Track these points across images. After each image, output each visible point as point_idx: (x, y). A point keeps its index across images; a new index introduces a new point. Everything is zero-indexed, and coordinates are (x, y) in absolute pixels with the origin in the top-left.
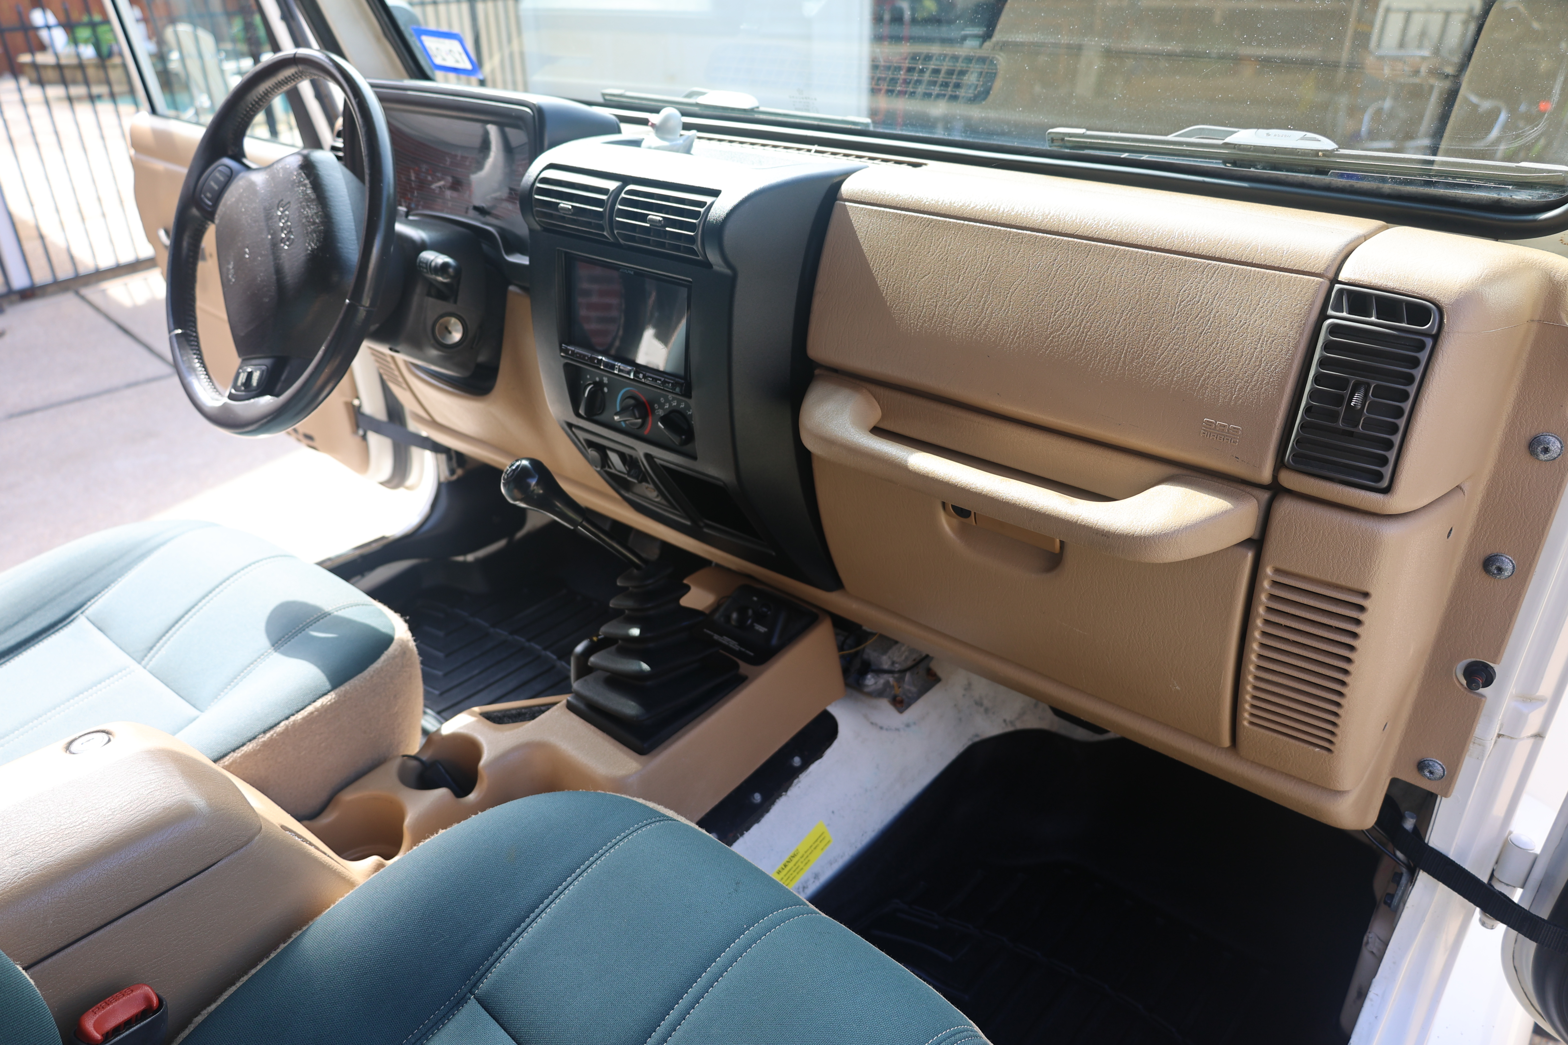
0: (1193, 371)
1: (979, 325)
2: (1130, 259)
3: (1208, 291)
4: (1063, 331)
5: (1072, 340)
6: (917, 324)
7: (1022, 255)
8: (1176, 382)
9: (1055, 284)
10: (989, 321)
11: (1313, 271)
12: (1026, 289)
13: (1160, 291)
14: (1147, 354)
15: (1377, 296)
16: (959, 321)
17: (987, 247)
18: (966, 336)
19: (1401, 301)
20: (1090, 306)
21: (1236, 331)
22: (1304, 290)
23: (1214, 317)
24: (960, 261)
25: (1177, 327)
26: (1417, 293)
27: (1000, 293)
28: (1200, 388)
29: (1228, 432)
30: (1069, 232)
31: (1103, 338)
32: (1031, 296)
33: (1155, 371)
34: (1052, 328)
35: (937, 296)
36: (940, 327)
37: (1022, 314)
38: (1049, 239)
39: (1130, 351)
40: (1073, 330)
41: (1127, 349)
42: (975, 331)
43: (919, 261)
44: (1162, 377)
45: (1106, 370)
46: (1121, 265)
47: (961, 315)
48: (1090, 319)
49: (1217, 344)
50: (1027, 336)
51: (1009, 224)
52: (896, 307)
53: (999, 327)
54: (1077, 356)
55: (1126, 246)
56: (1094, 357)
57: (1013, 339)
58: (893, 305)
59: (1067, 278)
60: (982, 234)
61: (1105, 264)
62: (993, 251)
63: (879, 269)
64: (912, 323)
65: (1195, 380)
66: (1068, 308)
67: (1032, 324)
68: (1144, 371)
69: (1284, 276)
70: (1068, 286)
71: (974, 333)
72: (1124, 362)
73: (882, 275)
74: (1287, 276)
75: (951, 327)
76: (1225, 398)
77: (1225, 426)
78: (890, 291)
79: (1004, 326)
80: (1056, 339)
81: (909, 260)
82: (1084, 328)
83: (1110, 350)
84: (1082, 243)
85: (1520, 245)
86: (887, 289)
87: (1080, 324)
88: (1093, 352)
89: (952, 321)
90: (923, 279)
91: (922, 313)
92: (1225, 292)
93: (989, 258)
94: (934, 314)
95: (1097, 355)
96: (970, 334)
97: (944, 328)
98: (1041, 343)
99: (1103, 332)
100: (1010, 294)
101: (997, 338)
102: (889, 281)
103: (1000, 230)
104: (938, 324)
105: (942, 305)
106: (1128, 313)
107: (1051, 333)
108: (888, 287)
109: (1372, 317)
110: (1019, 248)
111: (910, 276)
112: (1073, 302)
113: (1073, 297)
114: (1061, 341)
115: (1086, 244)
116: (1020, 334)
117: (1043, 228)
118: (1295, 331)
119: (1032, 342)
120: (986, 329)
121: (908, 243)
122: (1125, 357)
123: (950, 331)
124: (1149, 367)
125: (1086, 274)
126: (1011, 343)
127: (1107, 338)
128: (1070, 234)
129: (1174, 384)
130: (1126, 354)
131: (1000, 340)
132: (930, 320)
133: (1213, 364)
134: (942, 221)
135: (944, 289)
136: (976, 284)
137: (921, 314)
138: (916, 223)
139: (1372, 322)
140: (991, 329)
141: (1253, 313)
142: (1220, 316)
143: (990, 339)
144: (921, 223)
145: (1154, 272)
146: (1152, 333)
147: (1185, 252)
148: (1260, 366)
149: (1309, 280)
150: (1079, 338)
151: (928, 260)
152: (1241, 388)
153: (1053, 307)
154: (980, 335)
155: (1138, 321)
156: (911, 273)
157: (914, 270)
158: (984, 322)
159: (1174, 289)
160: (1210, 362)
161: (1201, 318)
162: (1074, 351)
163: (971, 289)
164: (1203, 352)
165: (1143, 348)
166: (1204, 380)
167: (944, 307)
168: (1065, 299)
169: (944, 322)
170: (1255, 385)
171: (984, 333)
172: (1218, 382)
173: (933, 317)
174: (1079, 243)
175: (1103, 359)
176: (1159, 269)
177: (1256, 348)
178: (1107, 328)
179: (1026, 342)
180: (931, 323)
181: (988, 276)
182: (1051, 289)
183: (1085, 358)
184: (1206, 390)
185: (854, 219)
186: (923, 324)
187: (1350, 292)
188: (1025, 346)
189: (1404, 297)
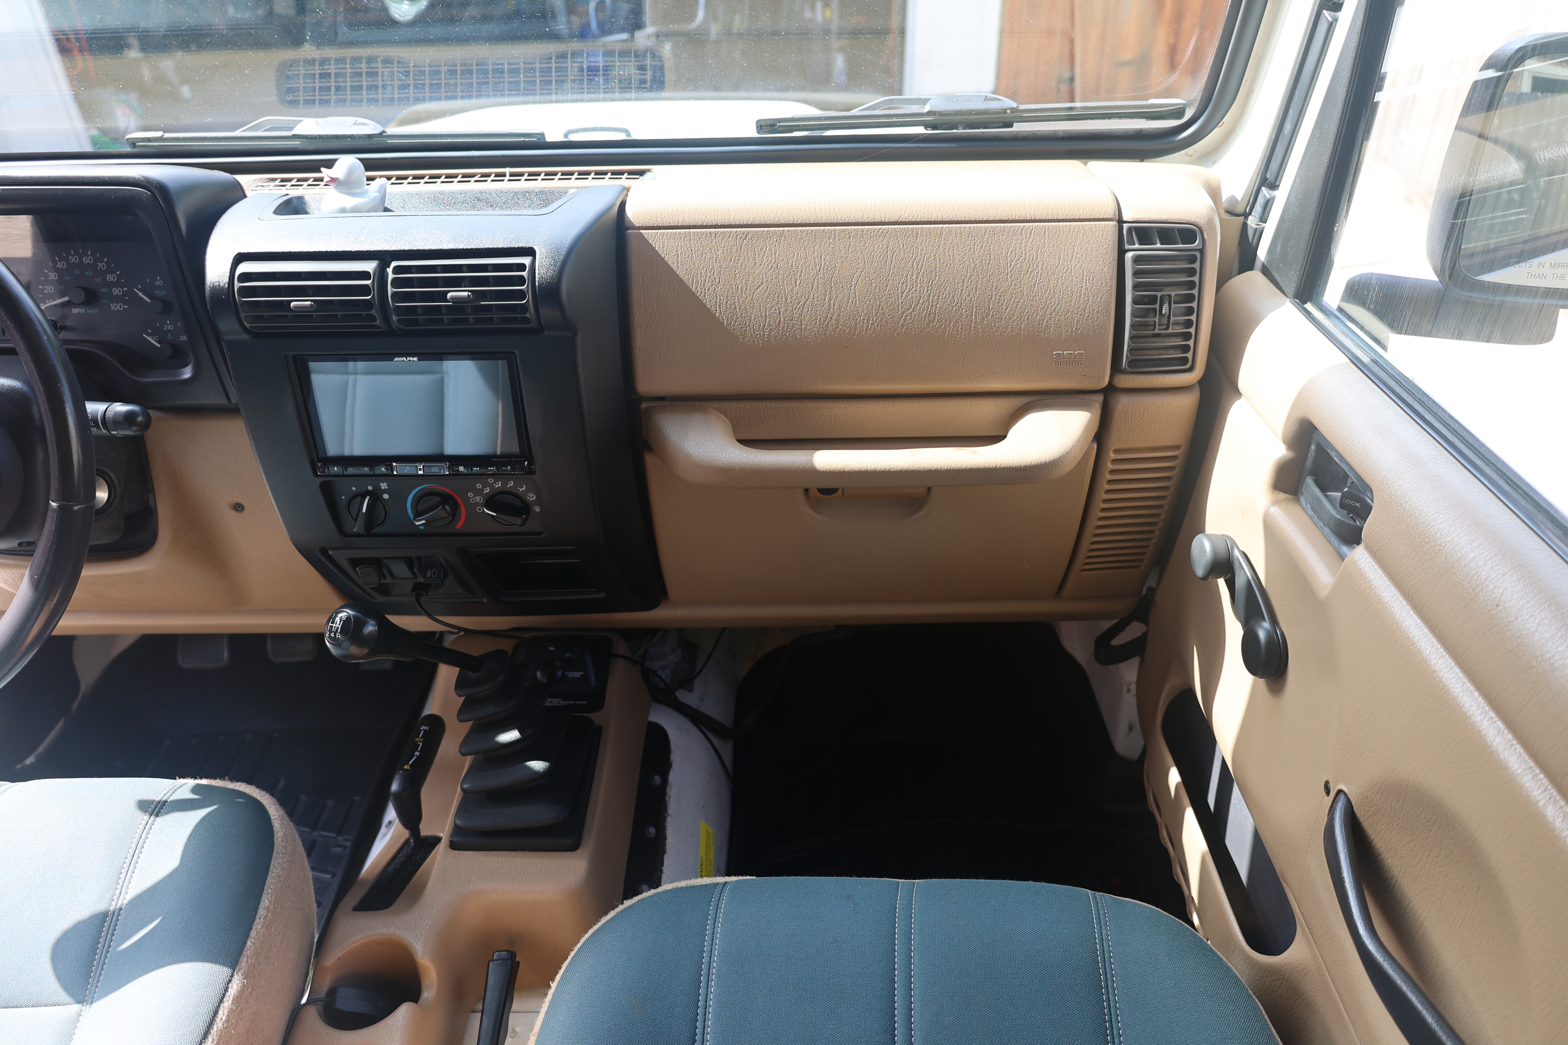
0: (1036, 316)
1: (830, 321)
2: (956, 234)
3: (1031, 249)
4: (914, 308)
5: (924, 315)
6: (764, 335)
7: (853, 249)
8: (1024, 328)
9: (894, 269)
10: (839, 315)
11: (1106, 217)
12: (867, 279)
13: (990, 257)
14: (994, 312)
15: (1157, 228)
16: (808, 322)
17: (816, 248)
18: (819, 334)
19: (1173, 229)
20: (932, 282)
21: (1062, 277)
22: (1105, 234)
23: (1042, 269)
24: (792, 266)
25: (1013, 283)
26: (1183, 220)
27: (842, 287)
28: (1045, 329)
29: (1075, 358)
30: (893, 221)
31: (952, 307)
32: (874, 285)
33: (1004, 324)
34: (902, 308)
35: (778, 303)
36: (789, 331)
37: (870, 302)
38: (875, 230)
39: (979, 313)
40: (923, 306)
41: (976, 311)
42: (827, 327)
43: (747, 274)
44: (1012, 327)
45: (962, 332)
46: (950, 241)
47: (808, 315)
48: (936, 293)
49: (1050, 290)
50: (881, 320)
51: (831, 223)
52: (735, 322)
53: (851, 318)
54: (933, 326)
55: (949, 224)
56: (948, 324)
57: (867, 326)
58: (732, 321)
59: (904, 261)
60: (807, 236)
61: (935, 242)
62: (823, 251)
63: (705, 290)
64: (757, 335)
65: (1039, 323)
66: (913, 288)
67: (882, 309)
68: (995, 326)
69: (1086, 225)
70: (907, 269)
71: (826, 330)
72: (976, 323)
73: (709, 295)
74: (1088, 225)
75: (801, 329)
76: (1067, 332)
77: (1071, 354)
78: (723, 309)
79: (855, 316)
80: (909, 317)
81: (736, 275)
82: (932, 301)
83: (962, 315)
84: (908, 228)
85: (1161, 162)
86: (720, 308)
87: (928, 299)
88: (946, 320)
89: (801, 323)
90: (758, 290)
91: (766, 322)
92: (1044, 247)
93: (821, 257)
94: (780, 321)
95: (950, 322)
96: (822, 331)
97: (794, 332)
98: (895, 323)
99: (951, 301)
100: (853, 286)
101: (851, 328)
102: (720, 300)
103: (824, 230)
104: (787, 329)
105: (786, 311)
106: (968, 281)
107: (903, 313)
108: (720, 305)
109: (1156, 244)
110: (848, 243)
111: (742, 290)
112: (916, 282)
113: (914, 277)
114: (914, 317)
115: (912, 229)
116: (873, 320)
117: (866, 221)
118: (1107, 267)
119: (887, 325)
120: (838, 323)
121: (729, 258)
122: (976, 318)
123: (801, 332)
124: (998, 322)
125: (921, 255)
126: (866, 330)
127: (956, 305)
128: (893, 222)
129: (1023, 331)
130: (975, 315)
131: (855, 330)
132: (776, 327)
133: (1051, 307)
134: (760, 231)
135: (783, 295)
136: (815, 284)
137: (765, 324)
138: (731, 237)
139: (1158, 248)
140: (843, 322)
141: (1071, 259)
142: (1046, 267)
143: (844, 331)
144: (737, 236)
145: (980, 242)
146: (994, 293)
147: (1001, 220)
148: (1088, 300)
149: (1106, 225)
150: (930, 311)
151: (757, 271)
152: (1078, 321)
153: (898, 290)
154: (833, 329)
155: (979, 285)
156: (742, 287)
157: (745, 284)
158: (834, 317)
159: (1002, 253)
160: (1048, 306)
161: (1031, 272)
162: (929, 324)
163: (812, 290)
164: (1040, 299)
165: (989, 307)
166: (1047, 322)
167: (788, 313)
168: (907, 280)
169: (793, 326)
170: (1088, 316)
171: (837, 327)
172: (1059, 320)
173: (779, 324)
174: (905, 228)
175: (956, 325)
176: (984, 238)
177: (1082, 287)
178: (953, 297)
179: (881, 326)
180: (779, 330)
181: (825, 274)
182: (892, 274)
183: (940, 327)
184: (1050, 329)
185: (657, 246)
186: (770, 332)
187: (1136, 229)
188: (882, 330)
189: (1176, 225)
